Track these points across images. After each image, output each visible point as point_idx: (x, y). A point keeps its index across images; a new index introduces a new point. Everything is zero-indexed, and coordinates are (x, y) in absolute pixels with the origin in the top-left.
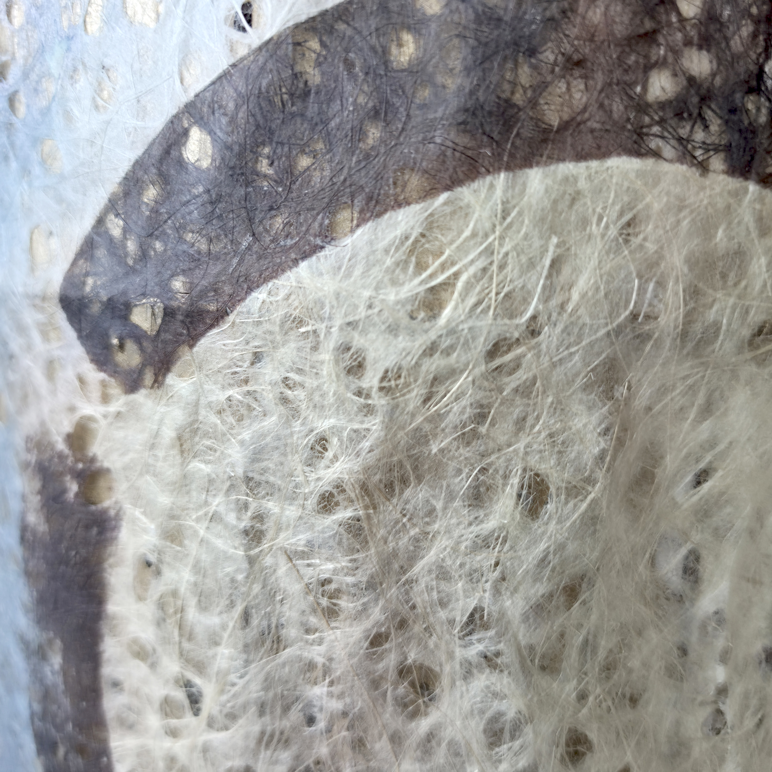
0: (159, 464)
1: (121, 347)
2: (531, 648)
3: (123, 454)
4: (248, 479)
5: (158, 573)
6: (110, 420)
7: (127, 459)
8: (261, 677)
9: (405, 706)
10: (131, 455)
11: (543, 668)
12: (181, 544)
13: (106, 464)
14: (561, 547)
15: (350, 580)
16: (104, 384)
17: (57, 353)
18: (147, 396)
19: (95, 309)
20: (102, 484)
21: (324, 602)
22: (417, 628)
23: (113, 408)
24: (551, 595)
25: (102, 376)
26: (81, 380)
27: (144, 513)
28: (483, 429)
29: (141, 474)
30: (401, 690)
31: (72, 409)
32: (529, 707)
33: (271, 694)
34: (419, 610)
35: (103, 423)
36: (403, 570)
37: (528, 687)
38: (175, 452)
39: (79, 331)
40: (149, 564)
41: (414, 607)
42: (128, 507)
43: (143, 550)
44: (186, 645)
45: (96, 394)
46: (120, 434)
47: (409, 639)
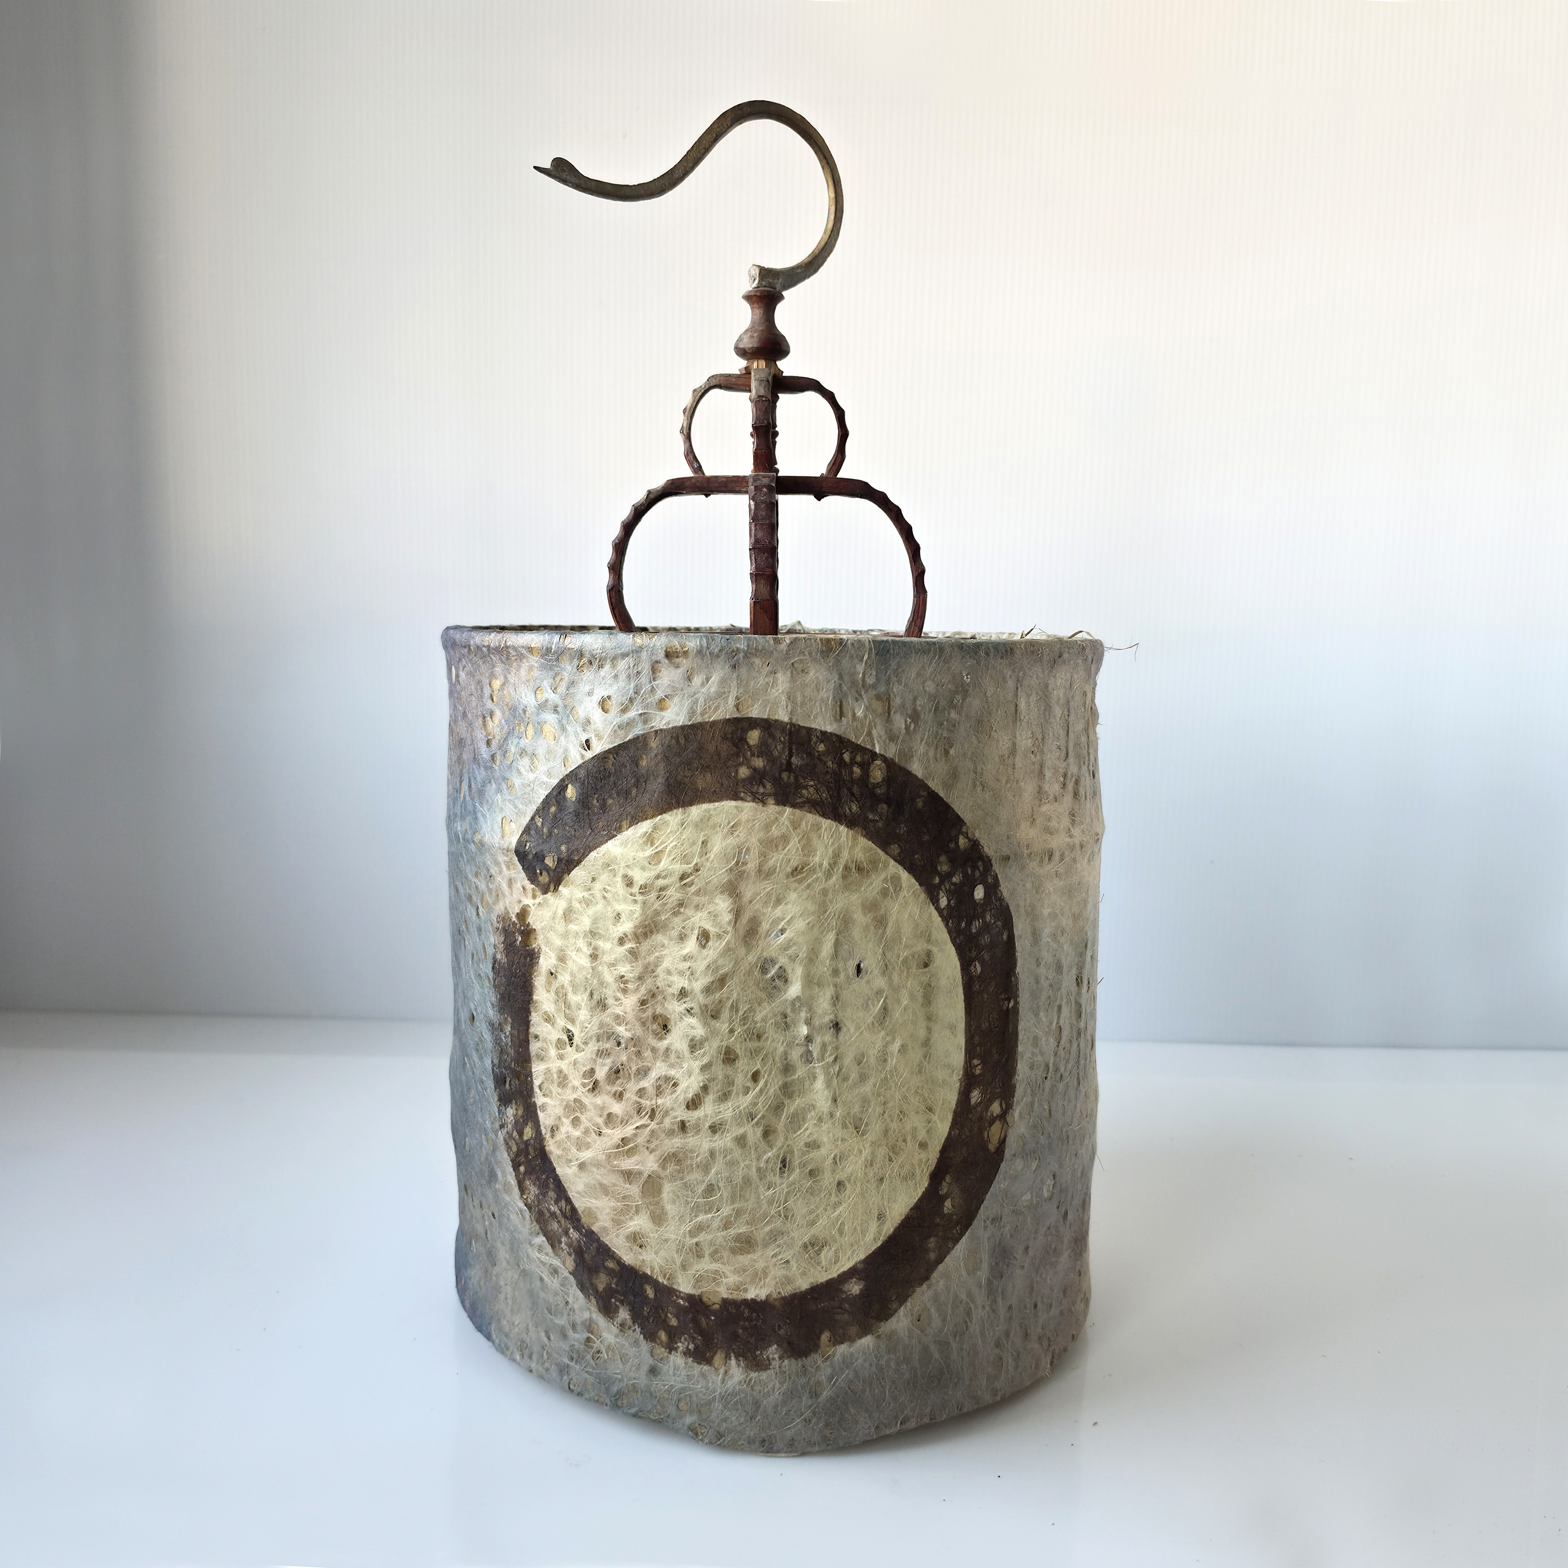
0: (557, 926)
1: (541, 874)
2: (706, 1006)
3: (541, 922)
4: (591, 932)
5: (556, 977)
6: (536, 906)
7: (543, 924)
8: (598, 1023)
9: (657, 1034)
10: (545, 922)
11: (712, 1016)
12: (565, 963)
13: (534, 927)
14: (716, 961)
15: (631, 975)
16: (533, 890)
17: (513, 875)
18: (551, 895)
19: (530, 856)
20: (532, 937)
21: (622, 986)
22: (660, 997)
23: (537, 901)
24: (713, 982)
25: (533, 886)
26: (524, 888)
27: (550, 949)
28: (682, 910)
29: (549, 931)
30: (655, 1027)
31: (520, 902)
32: (706, 1034)
33: (602, 1031)
34: (660, 989)
35: (533, 908)
36: (653, 971)
37: (705, 1024)
38: (563, 920)
39: (523, 866)
40: (552, 974)
41: (658, 988)
42: (543, 947)
43: (549, 967)
44: (567, 1011)
45: (530, 895)
46: (541, 913)
47: (657, 1002)
